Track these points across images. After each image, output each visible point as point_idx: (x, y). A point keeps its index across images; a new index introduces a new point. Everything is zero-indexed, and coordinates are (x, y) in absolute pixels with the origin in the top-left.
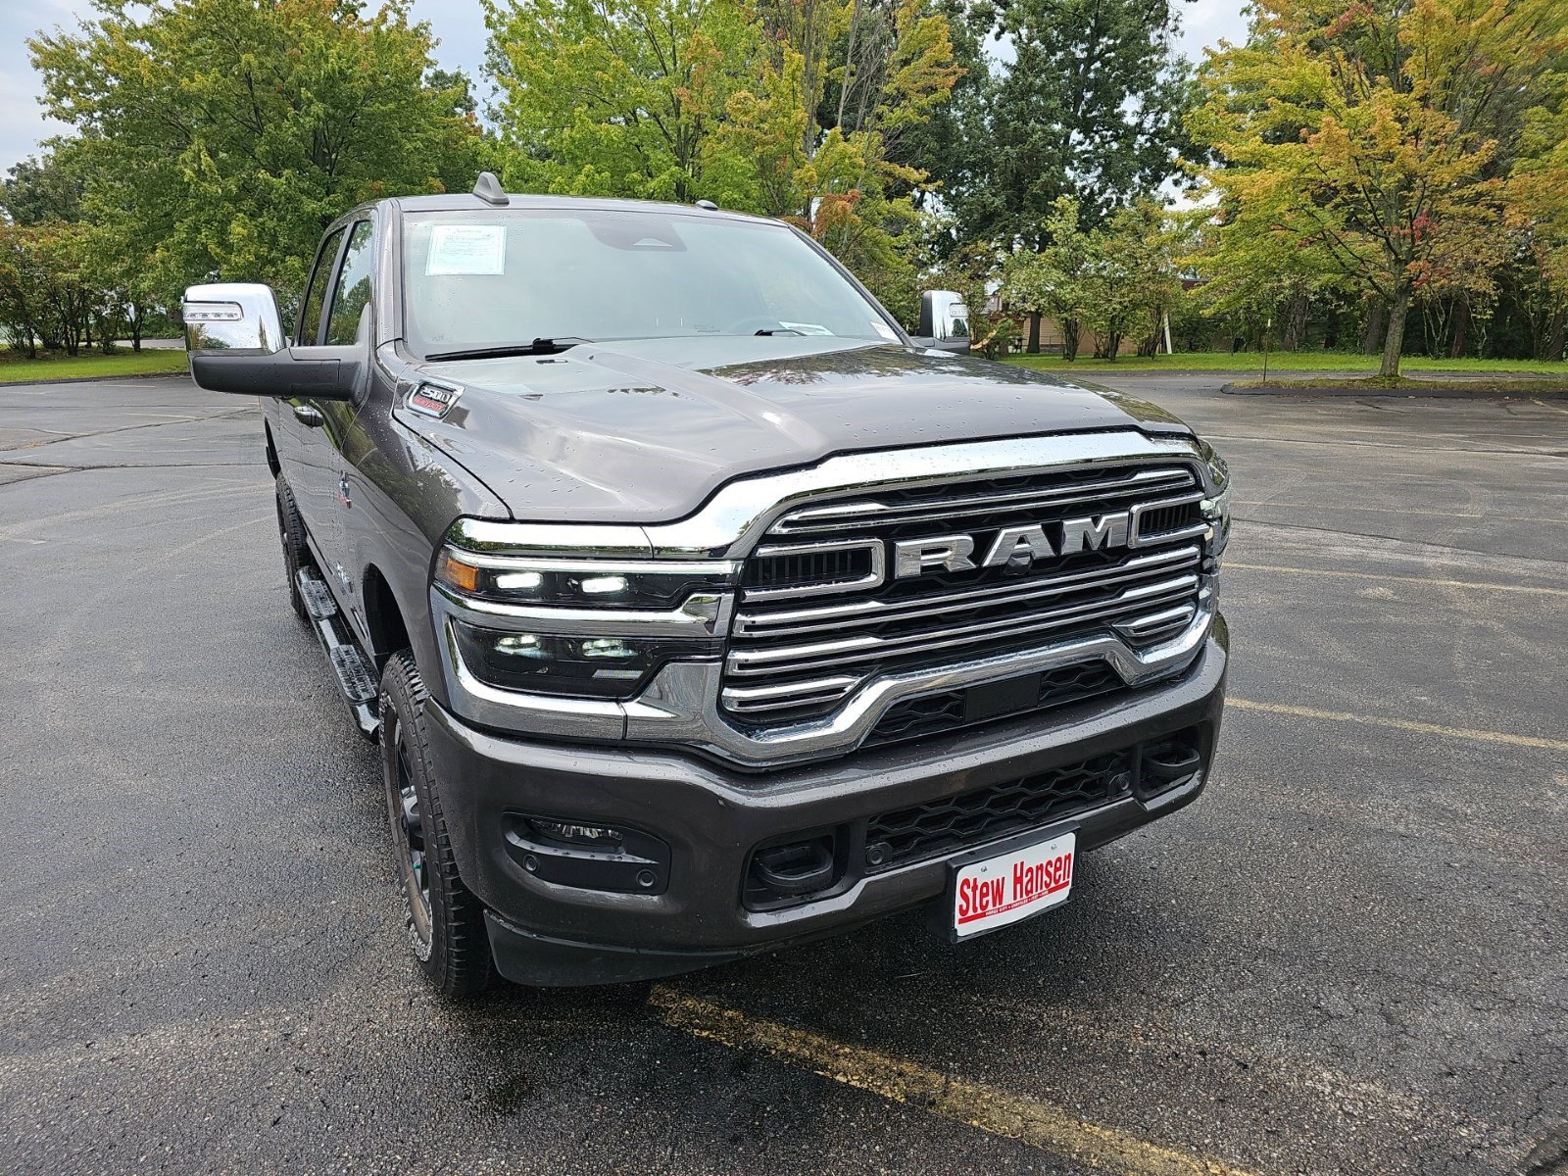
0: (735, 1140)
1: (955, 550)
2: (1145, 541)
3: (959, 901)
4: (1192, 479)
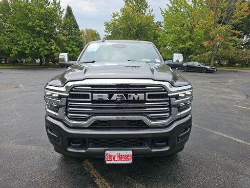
0: (74, 184)
1: (105, 96)
2: (149, 100)
3: (106, 157)
4: (164, 90)
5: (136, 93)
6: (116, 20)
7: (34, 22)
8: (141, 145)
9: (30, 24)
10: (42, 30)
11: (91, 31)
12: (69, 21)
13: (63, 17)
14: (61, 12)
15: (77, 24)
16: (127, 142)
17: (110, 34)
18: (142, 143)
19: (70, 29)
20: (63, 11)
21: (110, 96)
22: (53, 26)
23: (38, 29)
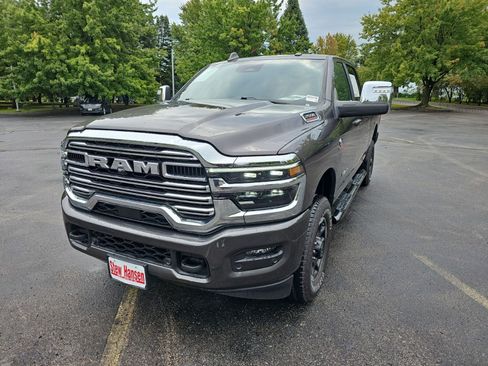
1: (103, 161)
4: (195, 159)
5: (147, 160)
6: (392, 9)
7: (228, 31)
8: (161, 259)
9: (223, 36)
10: (240, 45)
11: (339, 37)
12: (289, 22)
13: (279, 17)
14: (277, 8)
15: (304, 28)
16: (141, 249)
17: (373, 41)
18: (162, 258)
19: (290, 38)
20: (280, 5)
21: (110, 162)
22: (259, 36)
23: (233, 43)
